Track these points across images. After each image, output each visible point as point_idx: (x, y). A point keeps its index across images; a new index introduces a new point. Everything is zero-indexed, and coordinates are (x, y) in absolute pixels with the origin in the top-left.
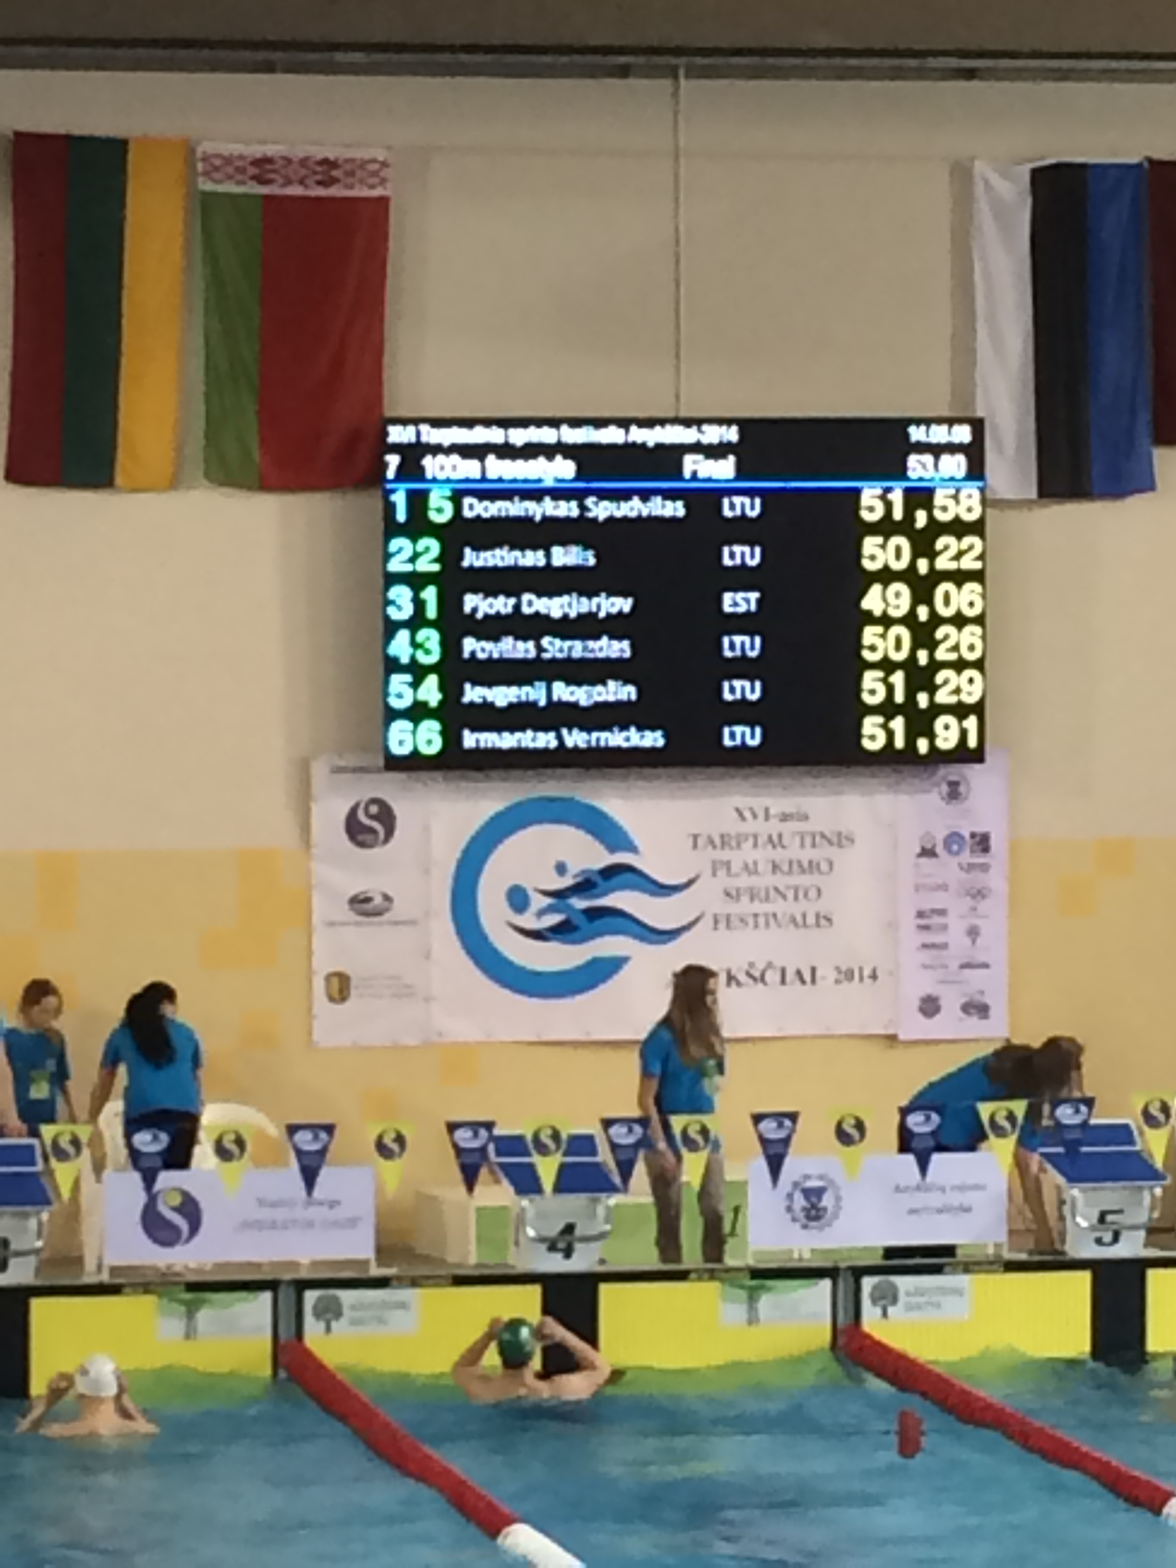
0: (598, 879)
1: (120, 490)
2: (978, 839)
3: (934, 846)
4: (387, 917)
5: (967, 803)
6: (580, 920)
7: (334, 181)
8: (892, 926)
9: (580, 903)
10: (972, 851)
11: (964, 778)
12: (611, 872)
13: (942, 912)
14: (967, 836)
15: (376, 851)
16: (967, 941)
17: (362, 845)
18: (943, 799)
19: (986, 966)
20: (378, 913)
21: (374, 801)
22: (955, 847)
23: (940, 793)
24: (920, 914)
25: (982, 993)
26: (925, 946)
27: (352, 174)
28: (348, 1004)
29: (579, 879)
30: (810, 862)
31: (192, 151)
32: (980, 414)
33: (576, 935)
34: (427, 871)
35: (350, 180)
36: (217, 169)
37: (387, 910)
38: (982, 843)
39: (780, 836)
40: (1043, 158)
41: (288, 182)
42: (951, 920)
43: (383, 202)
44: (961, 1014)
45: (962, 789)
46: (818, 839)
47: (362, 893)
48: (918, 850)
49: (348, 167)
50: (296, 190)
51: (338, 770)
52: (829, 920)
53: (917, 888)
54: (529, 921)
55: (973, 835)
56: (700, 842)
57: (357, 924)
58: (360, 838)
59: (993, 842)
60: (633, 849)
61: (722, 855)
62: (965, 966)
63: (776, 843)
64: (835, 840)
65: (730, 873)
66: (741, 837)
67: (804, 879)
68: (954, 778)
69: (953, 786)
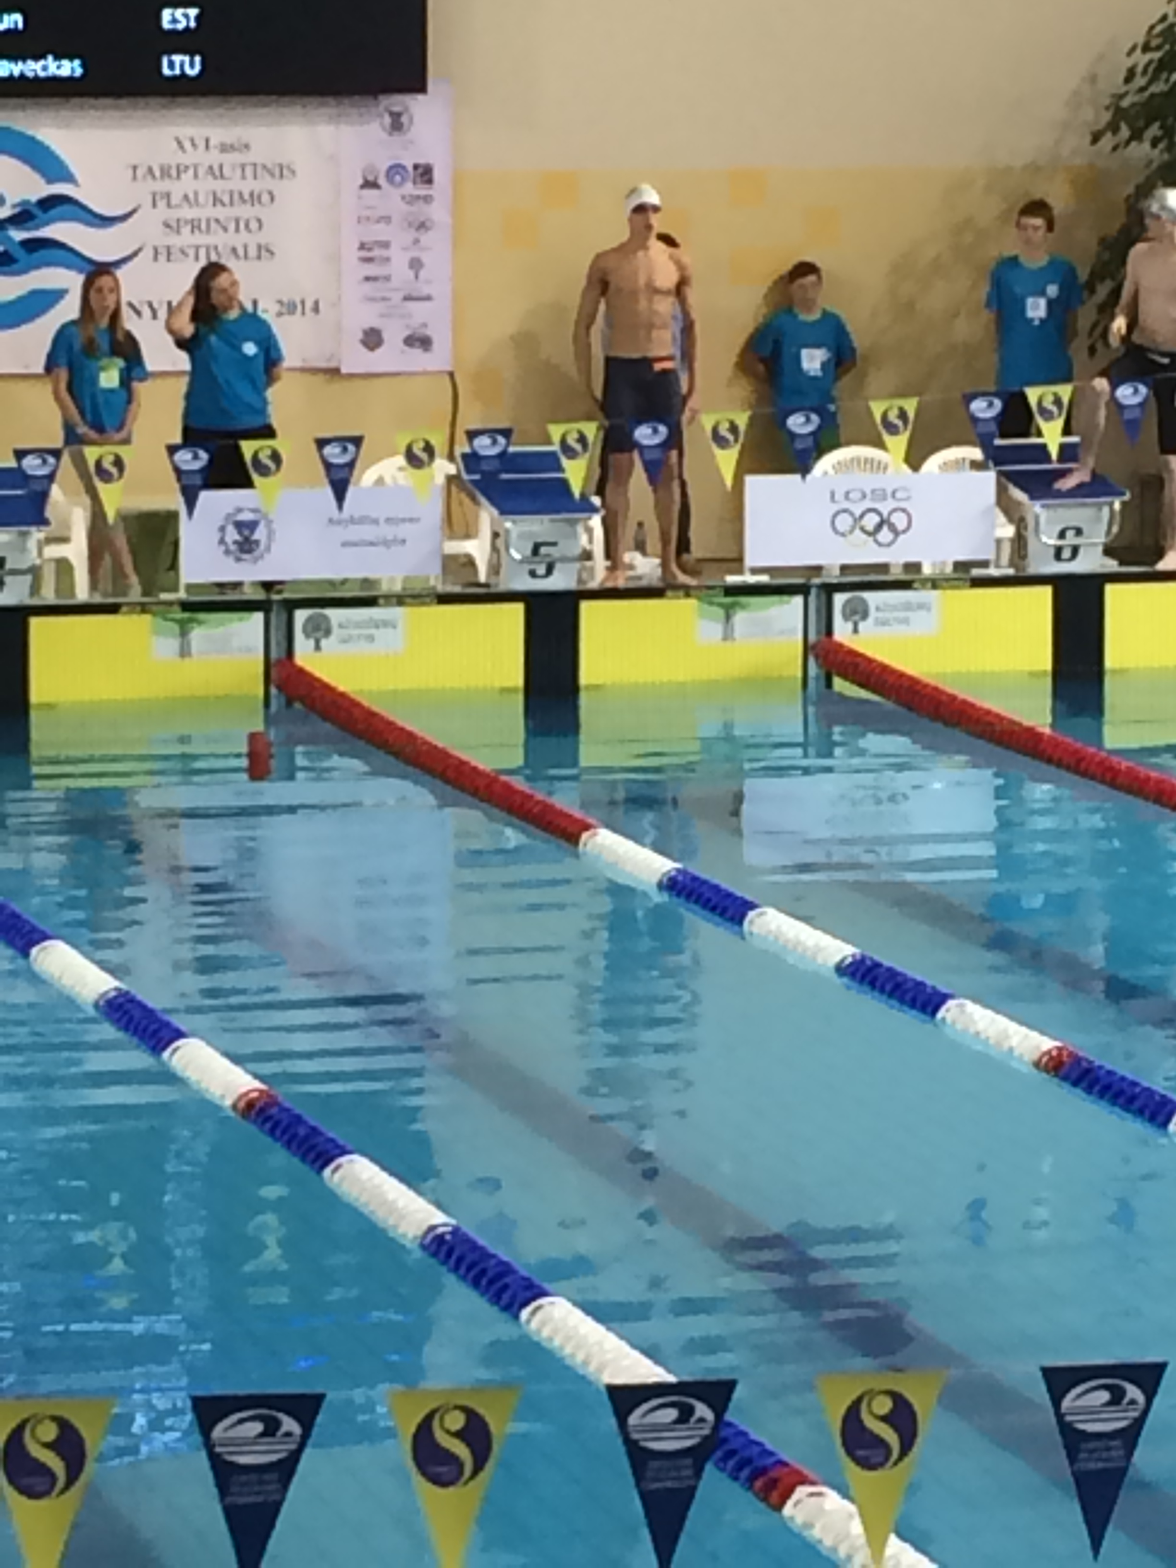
0: (36, 211)
2: (420, 170)
3: (376, 178)
5: (409, 136)
6: (19, 253)
8: (335, 257)
9: (18, 235)
10: (415, 183)
11: (407, 109)
12: (49, 203)
13: (386, 245)
14: (409, 166)
16: (411, 274)
18: (384, 129)
19: (428, 298)
22: (398, 178)
23: (382, 123)
24: (362, 247)
25: (425, 325)
29: (17, 210)
30: (252, 195)
33: (15, 267)
38: (425, 174)
39: (221, 167)
42: (394, 252)
44: (403, 346)
45: (404, 119)
46: (259, 169)
48: (361, 181)
52: (270, 252)
53: (360, 220)
55: (416, 167)
56: (140, 172)
59: (437, 175)
60: (71, 179)
61: (162, 186)
62: (408, 298)
63: (217, 173)
64: (277, 172)
65: (169, 205)
66: (181, 170)
67: (245, 211)
68: (396, 109)
69: (396, 117)
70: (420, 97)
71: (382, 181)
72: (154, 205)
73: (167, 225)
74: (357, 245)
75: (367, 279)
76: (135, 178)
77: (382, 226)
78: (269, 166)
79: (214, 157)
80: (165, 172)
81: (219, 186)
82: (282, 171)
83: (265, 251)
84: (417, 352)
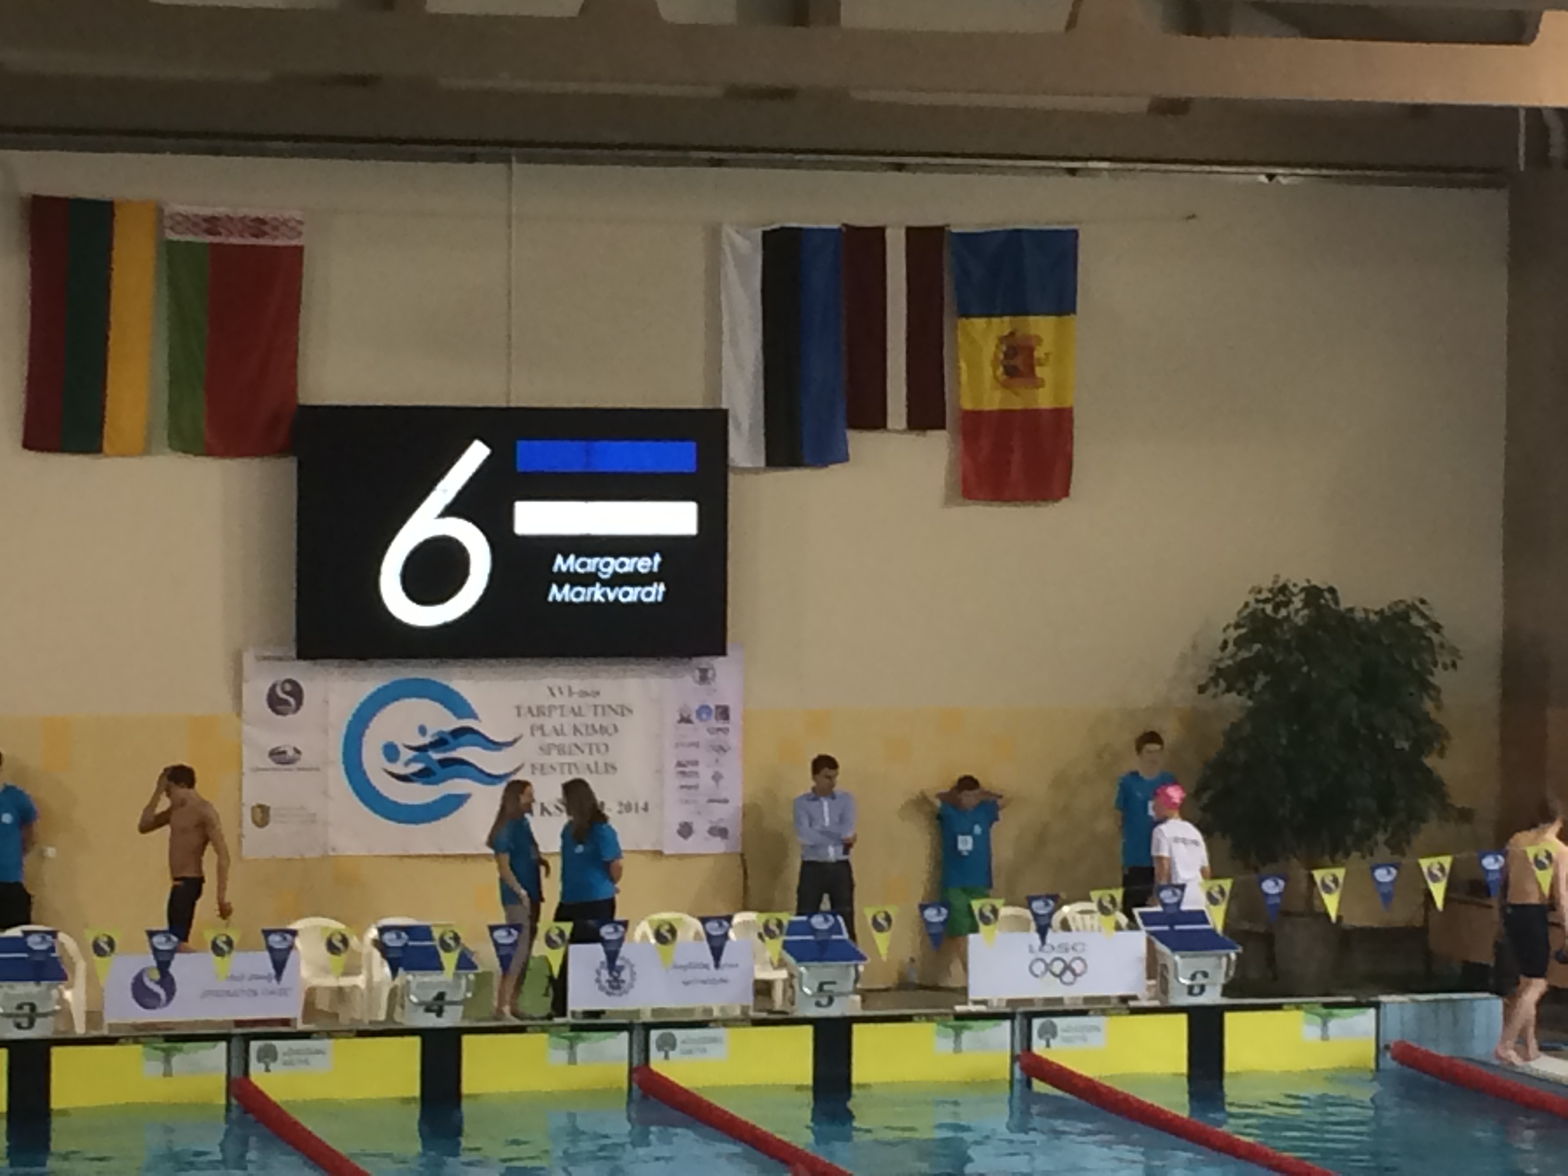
0: (450, 738)
1: (107, 456)
2: (720, 710)
3: (689, 716)
4: (299, 764)
5: (713, 683)
6: (436, 768)
7: (264, 234)
8: (659, 771)
9: (436, 756)
10: (717, 718)
11: (713, 668)
12: (459, 733)
13: (696, 763)
14: (713, 707)
15: (290, 717)
16: (712, 783)
17: (278, 712)
18: (696, 682)
19: (726, 801)
20: (291, 762)
21: (290, 681)
22: (704, 716)
23: (693, 677)
24: (680, 764)
25: (722, 820)
26: (682, 787)
27: (276, 228)
28: (267, 828)
29: (436, 738)
30: (601, 727)
31: (160, 210)
32: (724, 406)
33: (432, 778)
34: (326, 731)
35: (275, 233)
36: (179, 223)
37: (299, 759)
38: (724, 713)
39: (580, 708)
40: (770, 224)
41: (231, 233)
42: (700, 769)
43: (299, 250)
44: (707, 835)
45: (710, 673)
46: (607, 709)
47: (280, 747)
48: (678, 718)
49: (276, 223)
50: (235, 240)
51: (265, 658)
52: (614, 768)
53: (677, 745)
54: (399, 768)
55: (717, 707)
56: (523, 712)
57: (274, 769)
58: (279, 708)
59: (732, 714)
60: (474, 716)
61: (538, 721)
62: (711, 801)
63: (576, 712)
64: (619, 711)
65: (543, 734)
66: (551, 708)
67: (597, 739)
68: (704, 666)
69: (704, 672)
70: (721, 659)
71: (694, 717)
72: (533, 734)
73: (541, 748)
74: (675, 762)
76: (519, 715)
77: (693, 748)
78: (614, 706)
79: (575, 701)
80: (541, 711)
81: (579, 721)
82: (624, 710)
83: (611, 768)
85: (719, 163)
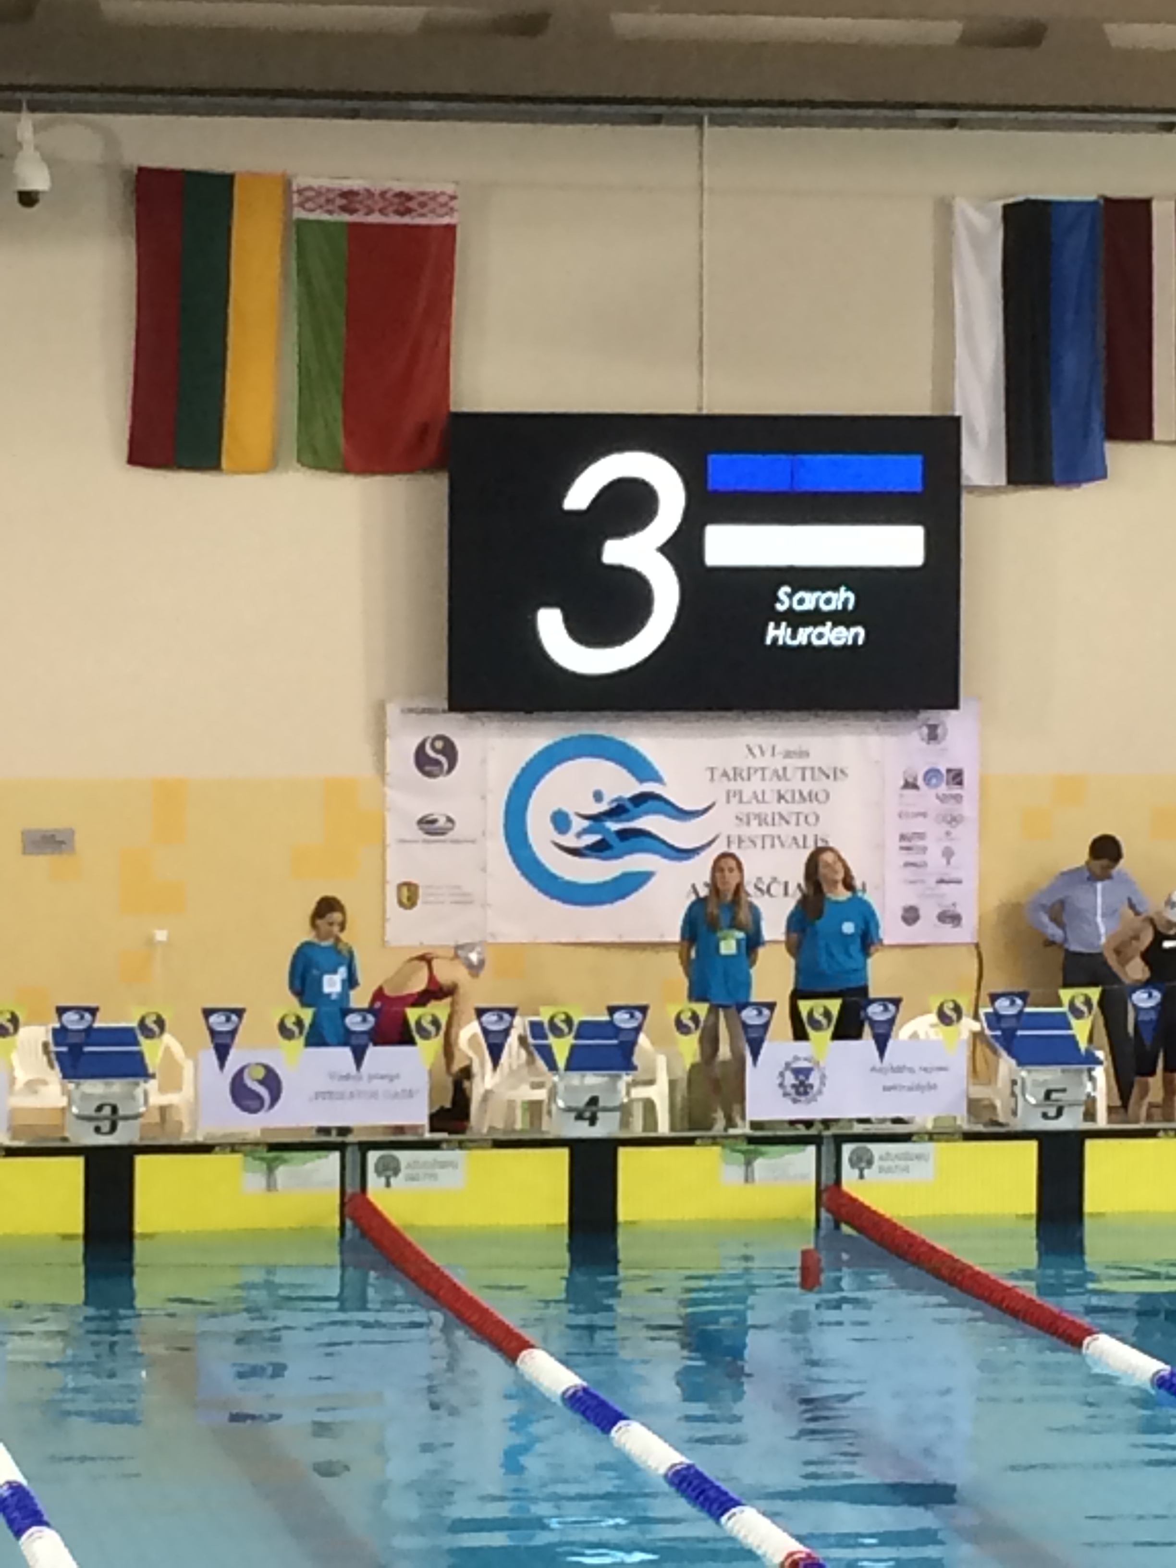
0: (629, 805)
1: (226, 472)
2: (952, 775)
3: (915, 779)
4: (450, 835)
5: (944, 744)
6: (614, 841)
7: (409, 211)
8: (880, 846)
9: (613, 826)
10: (948, 784)
11: (943, 723)
12: (640, 799)
13: (921, 836)
15: (441, 779)
16: (944, 861)
17: (429, 774)
18: (923, 739)
19: (959, 882)
20: (442, 832)
21: (439, 737)
22: (934, 781)
23: (921, 734)
24: (903, 837)
25: (954, 905)
27: (423, 205)
28: (415, 909)
29: (614, 805)
30: (810, 794)
31: (287, 183)
32: (956, 413)
33: (610, 853)
34: (483, 798)
35: (423, 211)
36: (308, 199)
37: (451, 829)
38: (956, 777)
39: (784, 770)
40: (1012, 196)
41: (370, 212)
42: (929, 842)
43: (451, 229)
44: (936, 921)
45: (940, 731)
46: (817, 772)
47: (430, 815)
48: (902, 783)
50: (375, 218)
51: (411, 711)
53: (901, 815)
54: (569, 840)
55: (949, 771)
56: (717, 774)
57: (425, 841)
58: (427, 768)
59: (966, 777)
60: (658, 779)
61: (733, 786)
62: (941, 881)
63: (781, 775)
64: (831, 774)
65: (741, 801)
66: (751, 772)
67: (804, 808)
68: (931, 722)
69: (933, 729)
70: (953, 713)
71: (920, 782)
72: (728, 801)
73: (737, 818)
75: (907, 864)
76: (712, 779)
77: (921, 819)
78: (825, 768)
79: (778, 763)
80: (738, 774)
81: (783, 786)
82: (838, 773)
84: (948, 927)
85: (952, 124)
